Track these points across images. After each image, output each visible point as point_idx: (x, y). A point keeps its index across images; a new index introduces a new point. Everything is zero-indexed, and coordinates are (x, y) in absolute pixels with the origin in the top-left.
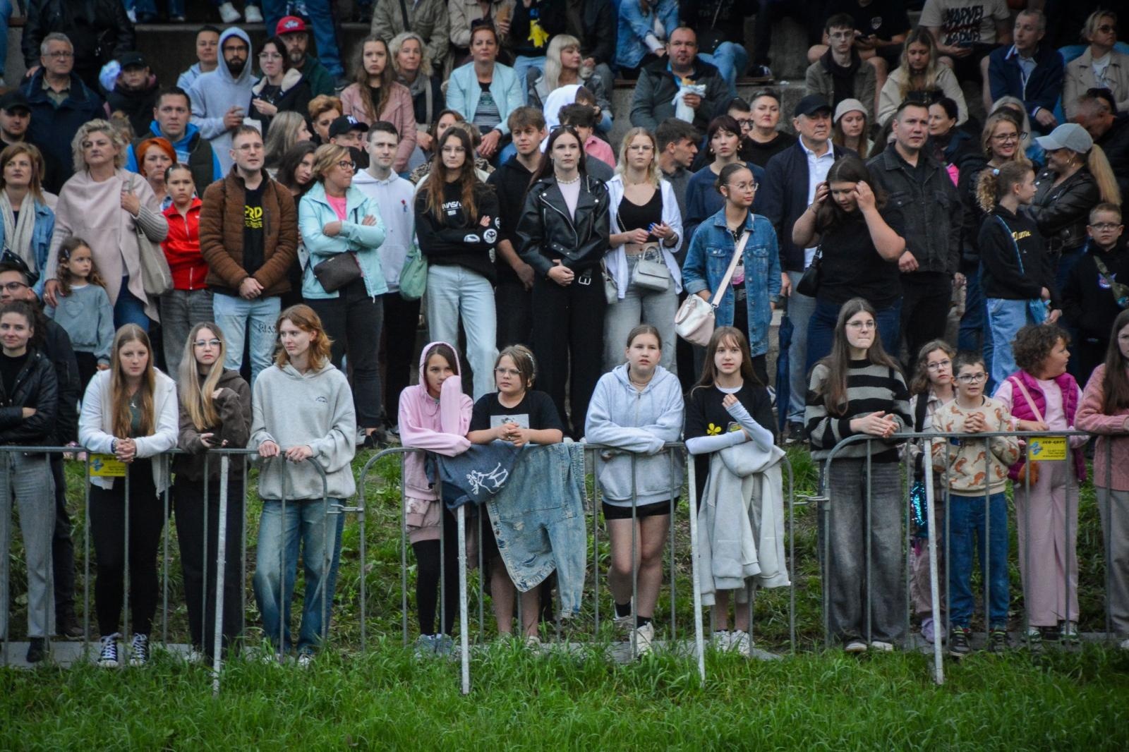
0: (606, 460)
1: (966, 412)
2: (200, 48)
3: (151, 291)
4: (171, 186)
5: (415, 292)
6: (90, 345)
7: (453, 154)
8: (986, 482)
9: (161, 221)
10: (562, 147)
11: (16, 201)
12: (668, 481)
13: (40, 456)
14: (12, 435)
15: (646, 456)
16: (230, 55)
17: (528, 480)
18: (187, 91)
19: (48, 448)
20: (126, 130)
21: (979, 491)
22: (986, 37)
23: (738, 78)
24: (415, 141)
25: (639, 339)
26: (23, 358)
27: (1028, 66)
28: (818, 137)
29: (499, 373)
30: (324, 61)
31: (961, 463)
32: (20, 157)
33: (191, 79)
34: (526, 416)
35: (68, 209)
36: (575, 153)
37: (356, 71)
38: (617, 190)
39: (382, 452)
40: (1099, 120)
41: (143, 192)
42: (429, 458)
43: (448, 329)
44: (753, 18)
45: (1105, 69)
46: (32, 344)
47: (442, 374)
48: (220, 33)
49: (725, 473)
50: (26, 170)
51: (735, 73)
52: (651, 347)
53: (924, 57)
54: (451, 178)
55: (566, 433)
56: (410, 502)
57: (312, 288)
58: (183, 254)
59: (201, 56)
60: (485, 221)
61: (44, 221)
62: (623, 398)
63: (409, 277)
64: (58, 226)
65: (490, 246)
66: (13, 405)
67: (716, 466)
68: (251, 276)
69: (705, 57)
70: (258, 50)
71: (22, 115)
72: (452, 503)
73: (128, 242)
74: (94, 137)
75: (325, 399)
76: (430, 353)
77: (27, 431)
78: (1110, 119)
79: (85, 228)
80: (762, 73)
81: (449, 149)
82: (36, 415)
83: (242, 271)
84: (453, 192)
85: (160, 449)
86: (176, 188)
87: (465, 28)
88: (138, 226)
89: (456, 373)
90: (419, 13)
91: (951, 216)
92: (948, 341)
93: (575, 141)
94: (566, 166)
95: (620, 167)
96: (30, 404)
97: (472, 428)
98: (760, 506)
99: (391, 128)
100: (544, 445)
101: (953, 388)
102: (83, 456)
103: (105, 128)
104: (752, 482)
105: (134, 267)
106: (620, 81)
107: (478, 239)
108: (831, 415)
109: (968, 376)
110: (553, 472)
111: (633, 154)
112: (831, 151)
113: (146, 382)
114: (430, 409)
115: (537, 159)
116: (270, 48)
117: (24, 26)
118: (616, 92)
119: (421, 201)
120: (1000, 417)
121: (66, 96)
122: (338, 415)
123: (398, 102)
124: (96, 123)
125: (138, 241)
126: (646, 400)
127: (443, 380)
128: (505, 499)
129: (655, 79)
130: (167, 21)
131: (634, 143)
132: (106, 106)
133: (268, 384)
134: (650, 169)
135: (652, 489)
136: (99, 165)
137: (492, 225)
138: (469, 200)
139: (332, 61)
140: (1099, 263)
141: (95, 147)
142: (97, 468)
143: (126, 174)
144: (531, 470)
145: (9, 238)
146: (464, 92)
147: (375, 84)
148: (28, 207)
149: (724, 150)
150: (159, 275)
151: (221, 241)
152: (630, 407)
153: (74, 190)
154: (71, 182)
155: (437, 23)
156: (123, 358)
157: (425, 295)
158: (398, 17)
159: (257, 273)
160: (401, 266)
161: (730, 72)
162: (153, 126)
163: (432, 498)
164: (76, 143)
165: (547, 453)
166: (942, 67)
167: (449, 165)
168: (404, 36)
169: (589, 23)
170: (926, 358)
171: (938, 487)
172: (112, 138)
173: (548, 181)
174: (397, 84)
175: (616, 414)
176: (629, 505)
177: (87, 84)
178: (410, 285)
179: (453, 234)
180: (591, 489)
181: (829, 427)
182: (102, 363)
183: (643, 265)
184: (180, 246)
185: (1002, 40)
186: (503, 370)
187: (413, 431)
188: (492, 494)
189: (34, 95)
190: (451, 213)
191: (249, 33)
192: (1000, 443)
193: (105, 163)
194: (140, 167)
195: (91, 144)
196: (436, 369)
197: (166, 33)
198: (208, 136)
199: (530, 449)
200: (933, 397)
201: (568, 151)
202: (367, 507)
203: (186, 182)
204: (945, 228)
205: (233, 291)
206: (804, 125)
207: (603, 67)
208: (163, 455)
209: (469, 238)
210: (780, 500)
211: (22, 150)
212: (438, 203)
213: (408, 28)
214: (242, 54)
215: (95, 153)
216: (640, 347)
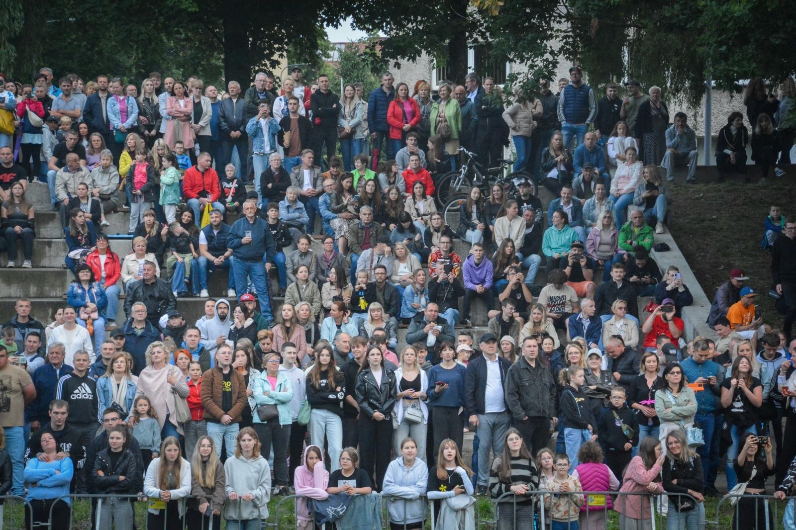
0: (393, 502)
1: (560, 482)
2: (207, 309)
3: (180, 421)
4: (190, 371)
5: (304, 421)
6: (150, 446)
7: (325, 357)
8: (569, 515)
9: (186, 388)
10: (373, 355)
11: (119, 379)
12: (421, 512)
13: (126, 499)
14: (113, 488)
15: (411, 500)
16: (220, 311)
17: (356, 512)
18: (199, 328)
19: (129, 495)
20: (173, 346)
21: (566, 519)
22: (568, 309)
23: (456, 324)
24: (305, 351)
25: (406, 445)
26: (121, 453)
27: (586, 324)
28: (490, 352)
29: (342, 460)
30: (264, 314)
31: (558, 506)
32: (121, 359)
33: (201, 323)
34: (355, 481)
35: (142, 383)
36: (379, 357)
37: (279, 319)
38: (399, 375)
39: (287, 497)
40: (618, 348)
41: (178, 375)
42: (309, 501)
43: (320, 439)
44: (463, 297)
45: (621, 326)
46: (125, 446)
47: (315, 461)
48: (216, 301)
49: (448, 509)
50: (123, 365)
51: (454, 323)
52: (412, 447)
53: (539, 316)
54: (323, 369)
55: (373, 489)
56: (299, 521)
57: (256, 419)
58: (195, 404)
59: (207, 312)
60: (339, 389)
61: (131, 388)
62: (401, 473)
63: (302, 414)
64: (138, 391)
65: (340, 400)
66: (115, 474)
67: (444, 506)
68: (226, 414)
69: (441, 315)
70: (233, 309)
71: (121, 339)
72: (319, 521)
73: (170, 398)
74: (156, 350)
75: (258, 472)
76: (309, 451)
77: (120, 487)
78: (623, 349)
79: (150, 391)
80: (466, 323)
81: (323, 355)
82: (126, 479)
83: (222, 412)
84: (324, 375)
85: (182, 495)
86: (193, 373)
87: (330, 300)
88: (175, 391)
89: (321, 460)
90: (306, 293)
91: (550, 390)
92: (551, 448)
93: (379, 352)
94: (375, 363)
95: (400, 364)
96: (122, 474)
97: (329, 486)
98: (464, 524)
99: (293, 345)
100: (363, 495)
101: (553, 469)
102: (145, 499)
103: (161, 345)
104: (460, 513)
105: (172, 409)
106: (401, 325)
107: (335, 397)
108: (501, 482)
109: (560, 465)
110: (367, 507)
111: (406, 357)
112: (497, 359)
113: (177, 463)
114: (309, 477)
115: (362, 360)
116: (238, 309)
117: (125, 299)
118: (399, 330)
119: (309, 380)
120: (575, 484)
121: (143, 330)
122: (263, 480)
123: (299, 333)
124: (156, 343)
125: (175, 397)
126: (411, 474)
127: (315, 463)
128: (344, 520)
129: (418, 324)
130: (192, 296)
131: (406, 352)
132: (162, 335)
133: (231, 465)
134: (415, 365)
135: (414, 516)
136: (158, 363)
137: (342, 391)
138: (331, 379)
139: (268, 314)
140: (615, 414)
141: (156, 354)
142: (151, 505)
143: (170, 366)
144: (357, 507)
145: (115, 396)
146: (329, 329)
147: (288, 325)
148: (124, 382)
149: (448, 357)
150: (183, 414)
151: (212, 398)
152: (404, 477)
153: (146, 374)
154: (144, 370)
155: (315, 297)
156: (167, 452)
157: (309, 422)
158: (296, 295)
159: (229, 412)
160: (298, 410)
161: (452, 323)
162: (183, 344)
163: (309, 520)
164: (147, 353)
165: (365, 498)
166: (548, 322)
167: (323, 363)
168: (300, 304)
169: (387, 298)
170: (540, 456)
171: (546, 516)
172: (164, 349)
173: (367, 370)
174: (298, 325)
175: (397, 480)
176: (403, 523)
177: (153, 325)
178: (302, 418)
179: (324, 395)
180: (385, 516)
181: (500, 488)
182: (155, 454)
183: (410, 410)
184: (194, 400)
185: (576, 311)
186: (343, 459)
187: (301, 487)
188: (338, 518)
189: (128, 330)
190: (323, 385)
191: (230, 302)
192: (576, 496)
193: (161, 361)
194: (175, 362)
195: (154, 353)
196: (311, 458)
197: (191, 302)
198: (209, 348)
199: (357, 496)
200: (543, 475)
201: (376, 357)
202: (279, 524)
203: (198, 370)
204: (547, 396)
205: (217, 420)
206: (484, 347)
207: (393, 318)
208: (183, 498)
209: (331, 396)
210: (473, 523)
211: (122, 355)
212: (317, 380)
213: (301, 300)
214: (226, 311)
215: (156, 357)
216: (407, 448)
